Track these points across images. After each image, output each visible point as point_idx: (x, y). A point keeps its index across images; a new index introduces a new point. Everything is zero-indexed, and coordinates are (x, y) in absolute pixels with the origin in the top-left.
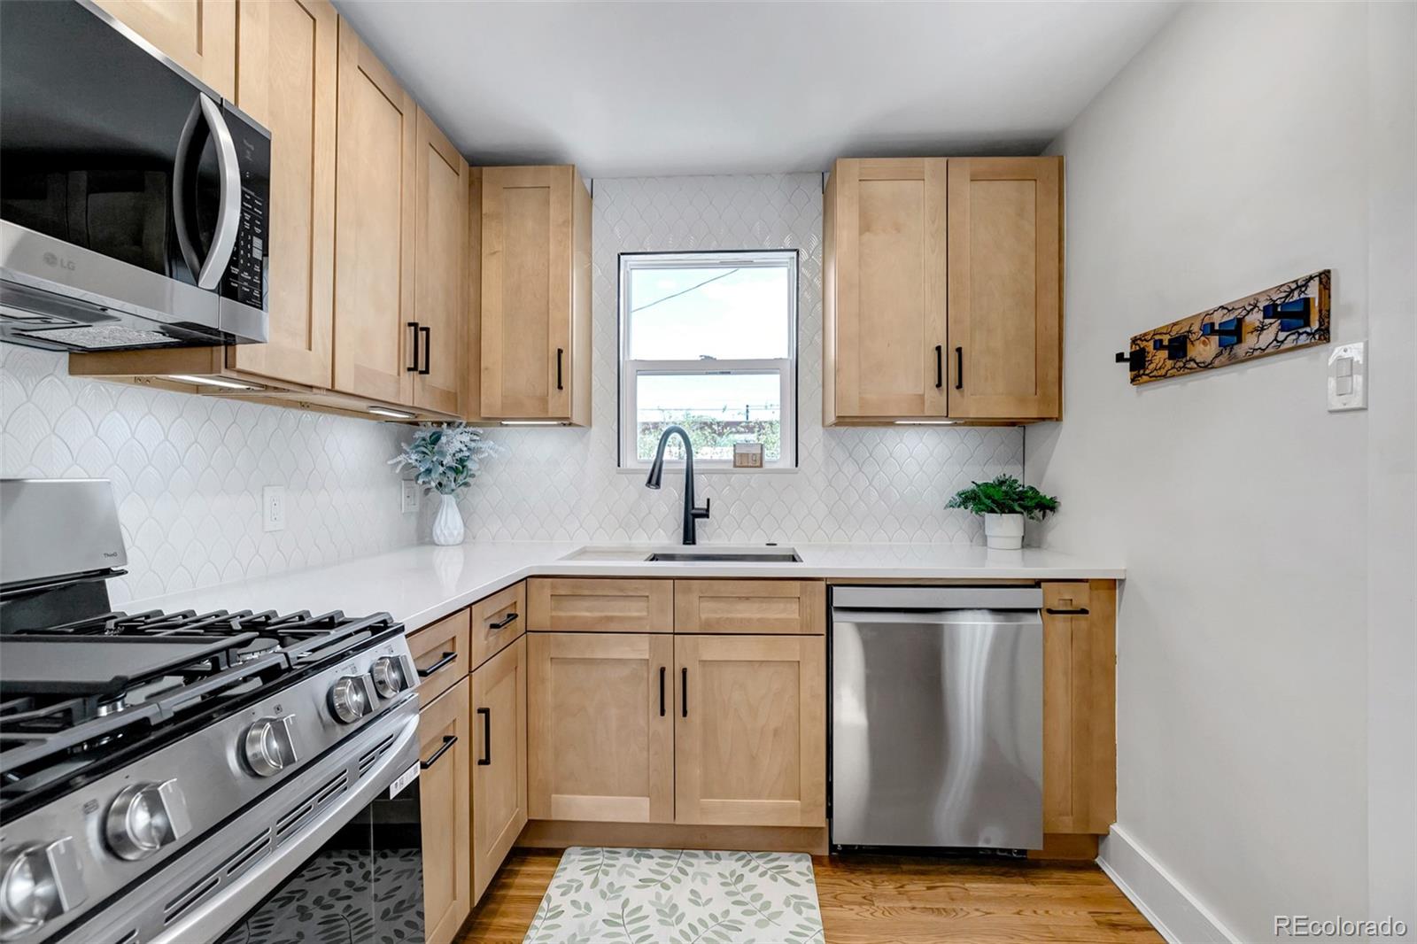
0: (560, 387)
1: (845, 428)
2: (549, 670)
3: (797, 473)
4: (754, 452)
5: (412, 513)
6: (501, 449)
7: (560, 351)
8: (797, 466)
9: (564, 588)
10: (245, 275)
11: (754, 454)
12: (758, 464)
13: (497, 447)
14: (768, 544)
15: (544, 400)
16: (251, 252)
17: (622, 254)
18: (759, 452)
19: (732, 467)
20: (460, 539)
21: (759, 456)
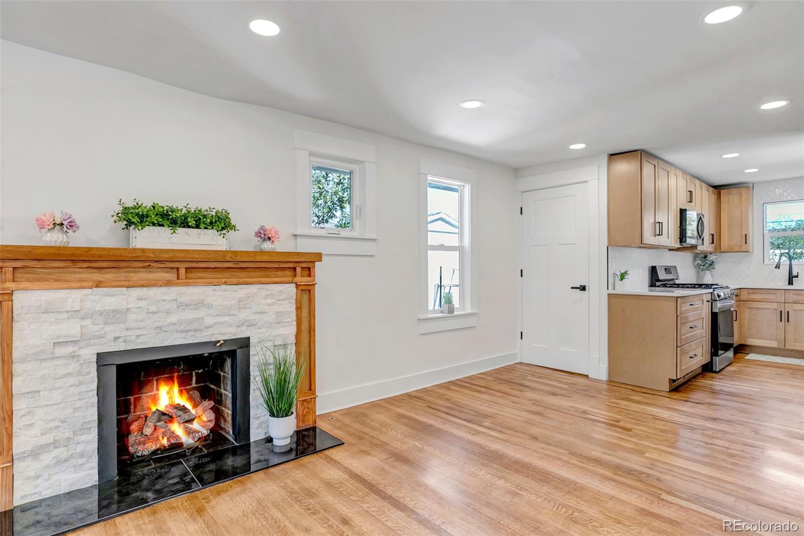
0: (746, 243)
2: (746, 310)
7: (746, 235)
9: (750, 291)
15: (741, 246)
17: (764, 203)
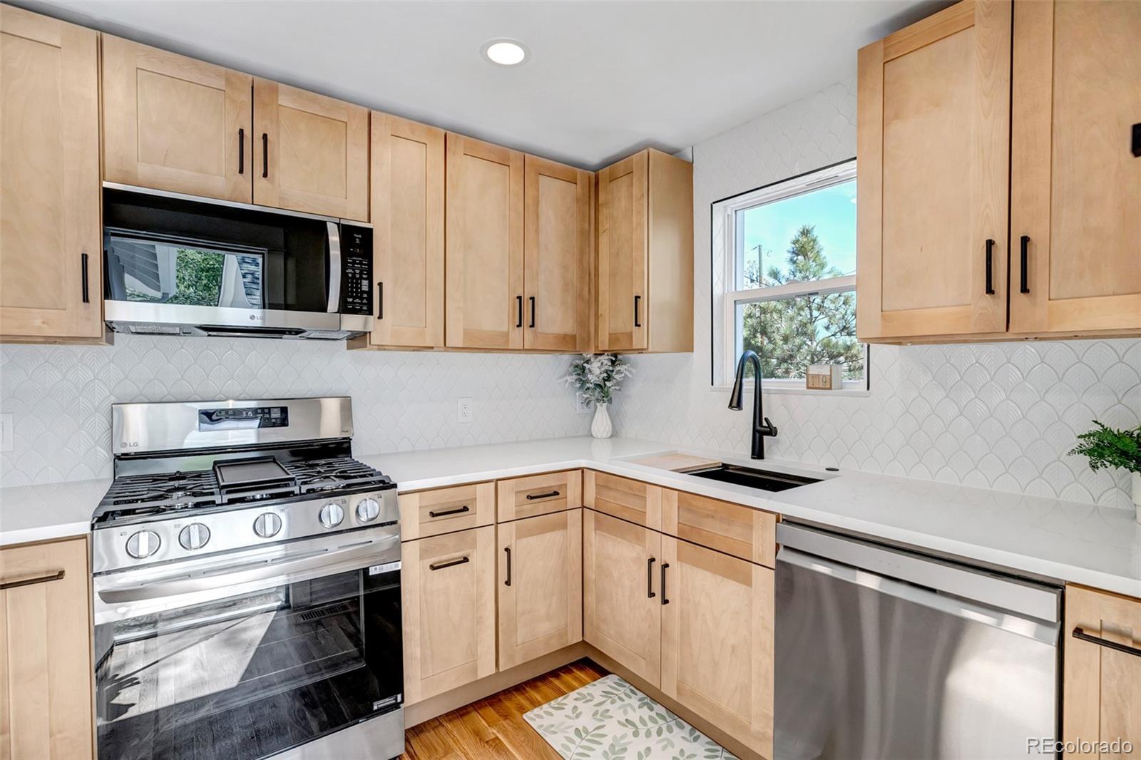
0: (637, 325)
1: (931, 345)
2: (594, 538)
3: (869, 397)
4: (823, 373)
5: (587, 414)
6: (634, 371)
7: (637, 298)
8: (868, 389)
10: (357, 300)
11: (824, 376)
12: (828, 386)
13: (631, 369)
14: (827, 469)
16: (361, 288)
17: (714, 203)
18: (829, 373)
19: (805, 389)
20: (609, 434)
21: (828, 377)
